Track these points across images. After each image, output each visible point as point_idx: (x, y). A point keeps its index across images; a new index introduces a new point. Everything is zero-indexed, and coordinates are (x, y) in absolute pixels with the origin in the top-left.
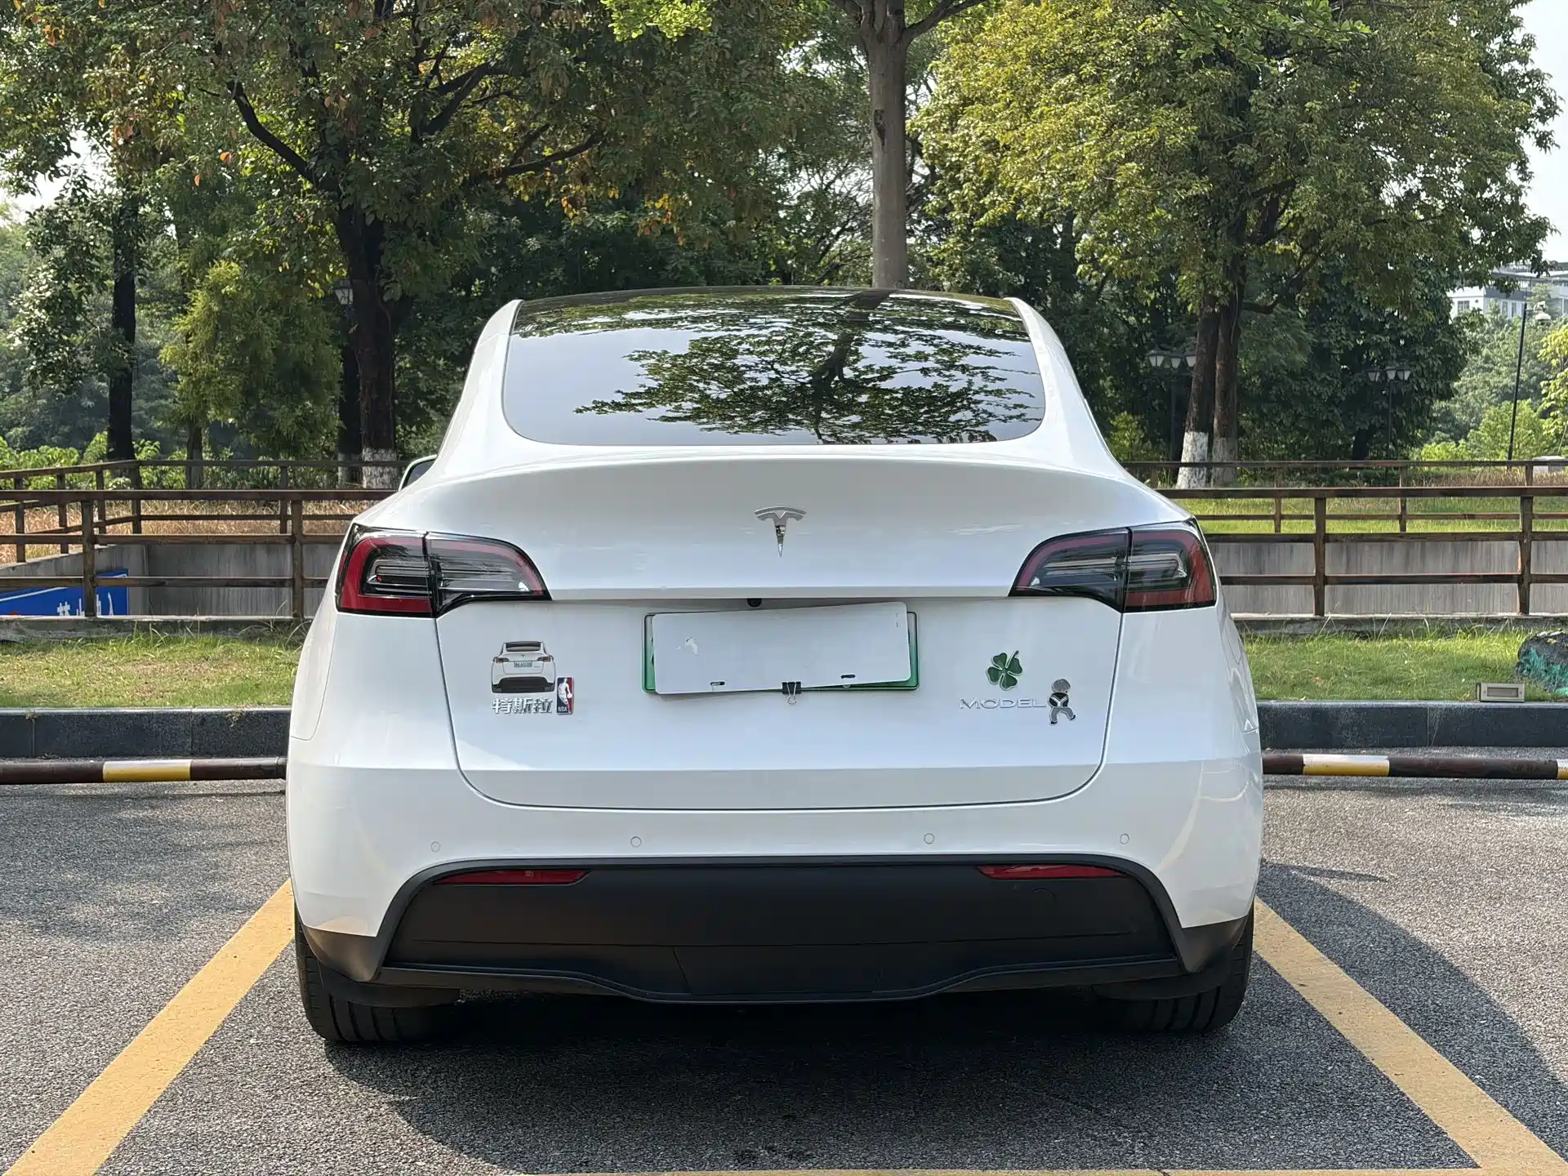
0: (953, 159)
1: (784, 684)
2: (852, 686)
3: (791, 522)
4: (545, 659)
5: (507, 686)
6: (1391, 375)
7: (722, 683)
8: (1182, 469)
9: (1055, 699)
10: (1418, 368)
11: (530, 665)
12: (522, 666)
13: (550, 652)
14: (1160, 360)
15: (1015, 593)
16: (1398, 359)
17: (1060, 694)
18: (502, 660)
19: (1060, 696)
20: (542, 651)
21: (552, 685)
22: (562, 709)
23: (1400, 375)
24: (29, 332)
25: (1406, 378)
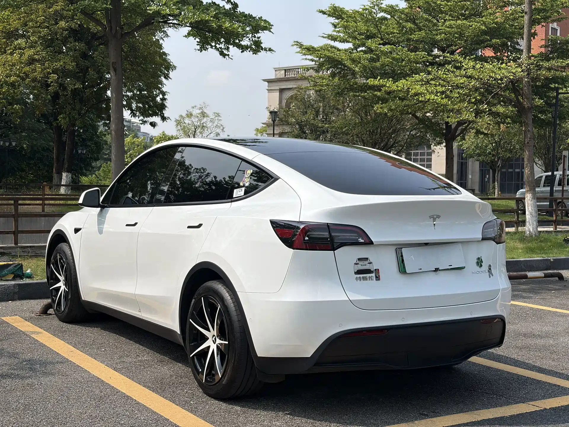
1: (435, 269)
2: (451, 268)
4: (370, 263)
5: (359, 272)
7: (421, 269)
9: (489, 270)
11: (366, 265)
12: (363, 266)
13: (371, 261)
14: (2, 143)
15: (483, 239)
16: (81, 146)
18: (357, 264)
20: (369, 261)
21: (373, 271)
22: (377, 279)
23: (82, 151)
25: (84, 153)
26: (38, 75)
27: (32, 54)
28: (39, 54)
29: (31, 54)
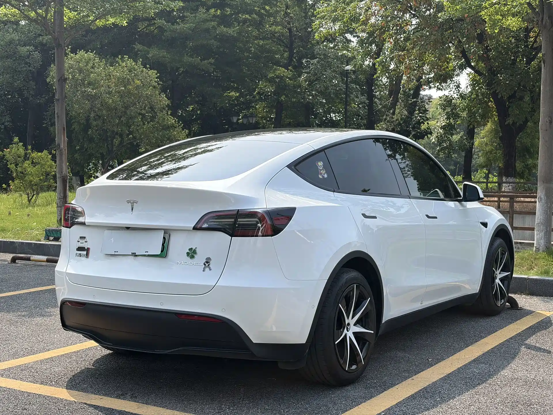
1: (132, 253)
2: (148, 255)
3: (135, 204)
4: (86, 242)
5: (78, 249)
9: (205, 263)
11: (83, 243)
15: (195, 228)
17: (208, 262)
19: (207, 262)
20: (86, 239)
21: (86, 249)
22: (87, 256)
24: (437, 137)
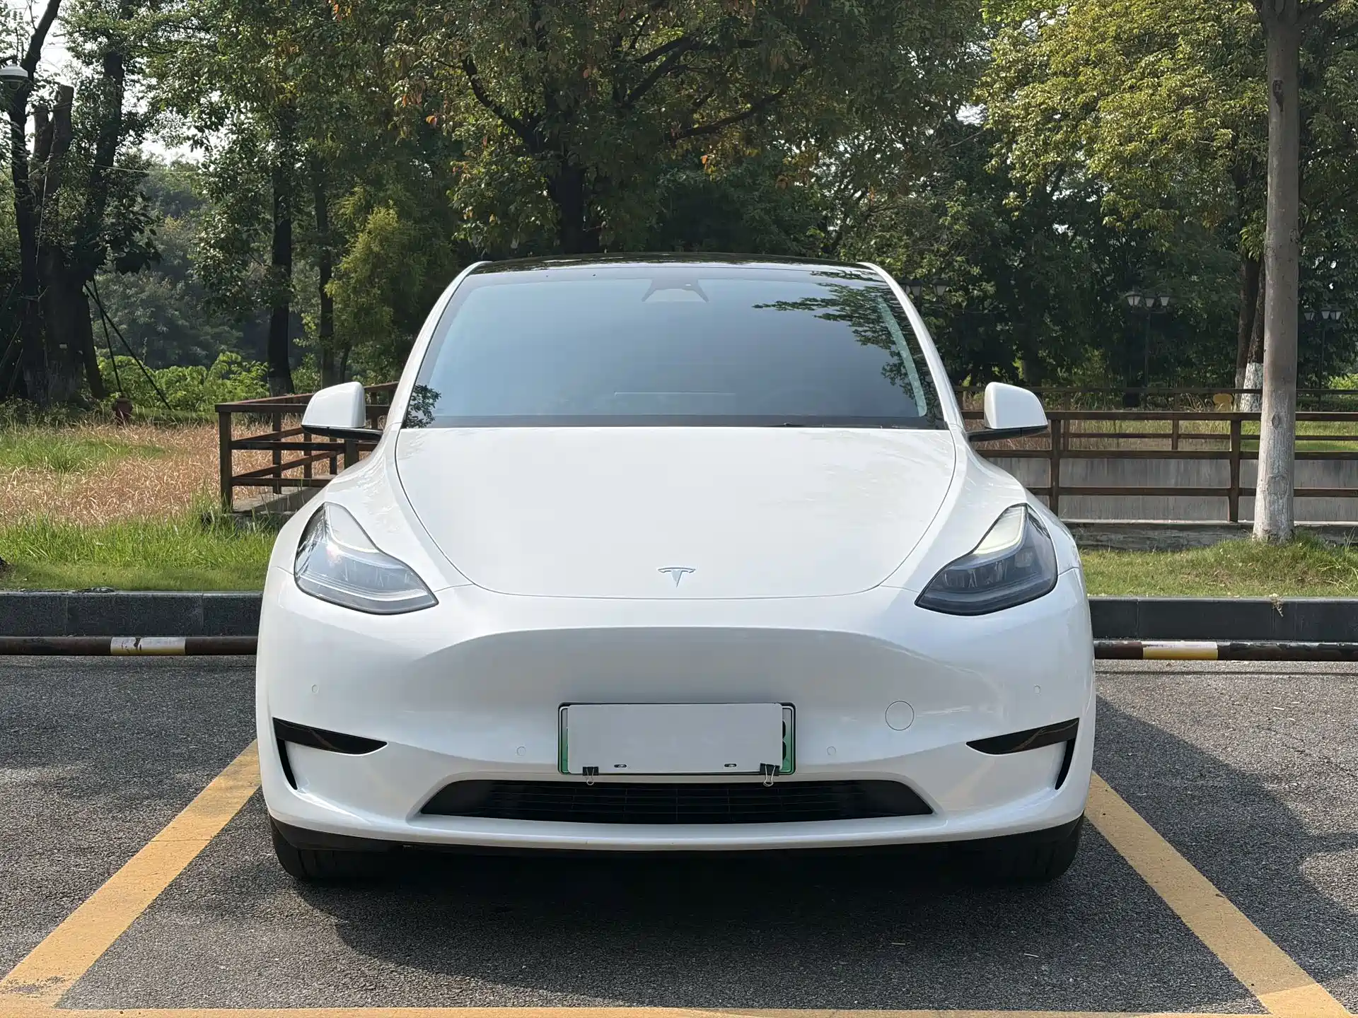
0: (1017, 125)
6: (1325, 315)
8: (1243, 396)
10: (1347, 309)
14: (1137, 300)
16: (1329, 301)
23: (1333, 315)
25: (1337, 318)
26: (1188, 133)
27: (1176, 85)
28: (1195, 84)
29: (1174, 85)
